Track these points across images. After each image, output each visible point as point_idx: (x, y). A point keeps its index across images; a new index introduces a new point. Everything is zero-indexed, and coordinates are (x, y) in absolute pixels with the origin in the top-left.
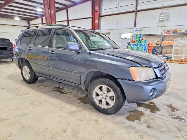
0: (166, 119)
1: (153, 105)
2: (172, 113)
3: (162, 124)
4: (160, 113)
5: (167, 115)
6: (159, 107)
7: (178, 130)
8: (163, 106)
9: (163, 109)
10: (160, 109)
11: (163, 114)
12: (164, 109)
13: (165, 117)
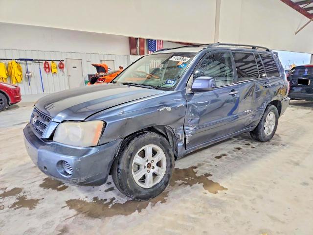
0: (24, 182)
1: (59, 187)
2: (21, 194)
3: (25, 175)
4: (37, 183)
5: (25, 187)
6: (46, 190)
7: (3, 181)
8: (41, 195)
9: (38, 190)
10: (42, 189)
11: (32, 185)
12: (38, 192)
13: (26, 183)
